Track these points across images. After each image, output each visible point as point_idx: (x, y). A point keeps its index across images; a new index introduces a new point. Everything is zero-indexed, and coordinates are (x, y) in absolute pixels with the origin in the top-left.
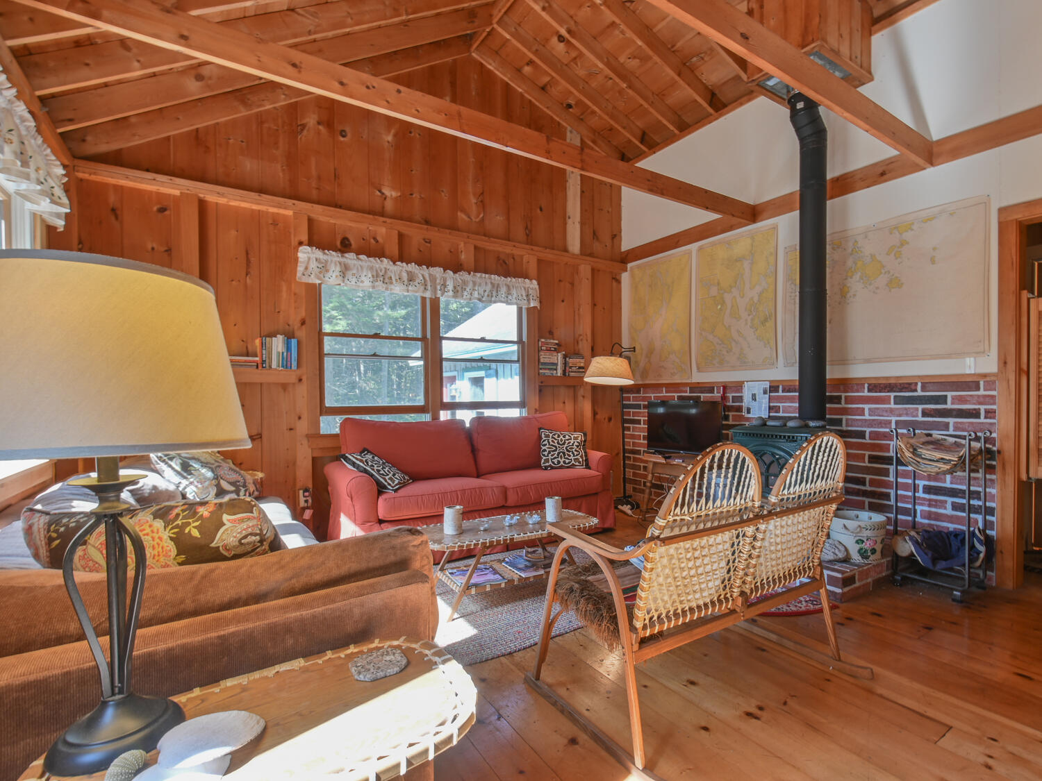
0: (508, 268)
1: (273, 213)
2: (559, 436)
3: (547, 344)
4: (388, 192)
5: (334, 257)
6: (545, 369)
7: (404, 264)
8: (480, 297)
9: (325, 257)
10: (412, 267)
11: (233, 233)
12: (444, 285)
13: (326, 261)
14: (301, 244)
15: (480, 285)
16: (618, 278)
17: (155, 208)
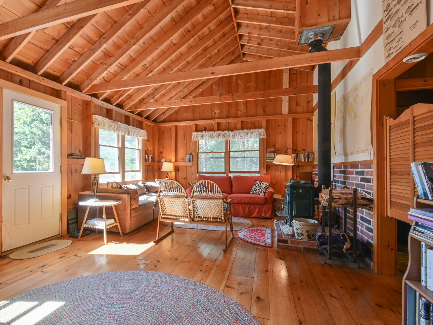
0: (255, 126)
1: (189, 125)
2: (260, 183)
3: (270, 150)
4: (216, 112)
5: (200, 133)
6: (269, 159)
7: (217, 132)
8: (241, 137)
9: (198, 134)
10: (220, 132)
11: (182, 131)
12: (229, 136)
13: (198, 135)
14: (194, 131)
15: (241, 133)
16: (311, 119)
17: (169, 129)
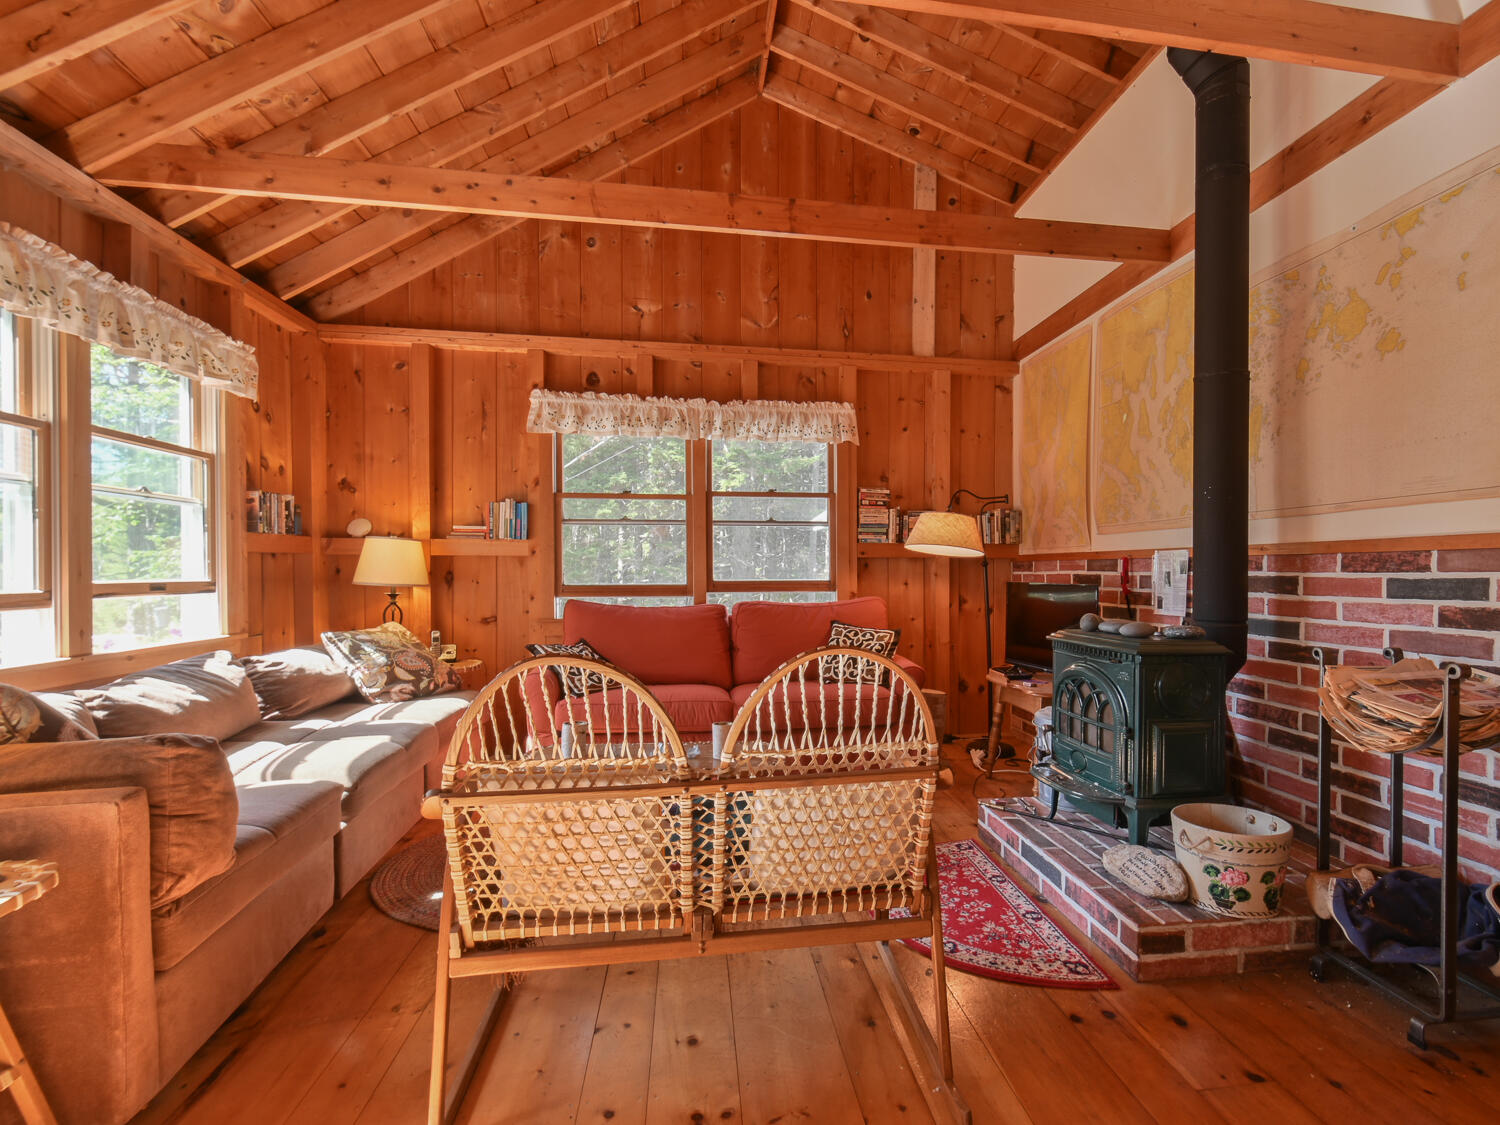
0: (810, 390)
1: (511, 354)
2: (856, 634)
3: (871, 495)
4: (644, 307)
5: (568, 399)
6: (868, 533)
7: (655, 399)
8: (762, 434)
9: (559, 400)
10: (666, 402)
11: (469, 382)
12: (711, 423)
13: (560, 405)
14: (535, 386)
15: (762, 416)
16: (1006, 385)
17: (394, 366)
